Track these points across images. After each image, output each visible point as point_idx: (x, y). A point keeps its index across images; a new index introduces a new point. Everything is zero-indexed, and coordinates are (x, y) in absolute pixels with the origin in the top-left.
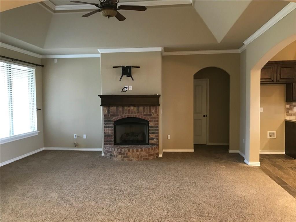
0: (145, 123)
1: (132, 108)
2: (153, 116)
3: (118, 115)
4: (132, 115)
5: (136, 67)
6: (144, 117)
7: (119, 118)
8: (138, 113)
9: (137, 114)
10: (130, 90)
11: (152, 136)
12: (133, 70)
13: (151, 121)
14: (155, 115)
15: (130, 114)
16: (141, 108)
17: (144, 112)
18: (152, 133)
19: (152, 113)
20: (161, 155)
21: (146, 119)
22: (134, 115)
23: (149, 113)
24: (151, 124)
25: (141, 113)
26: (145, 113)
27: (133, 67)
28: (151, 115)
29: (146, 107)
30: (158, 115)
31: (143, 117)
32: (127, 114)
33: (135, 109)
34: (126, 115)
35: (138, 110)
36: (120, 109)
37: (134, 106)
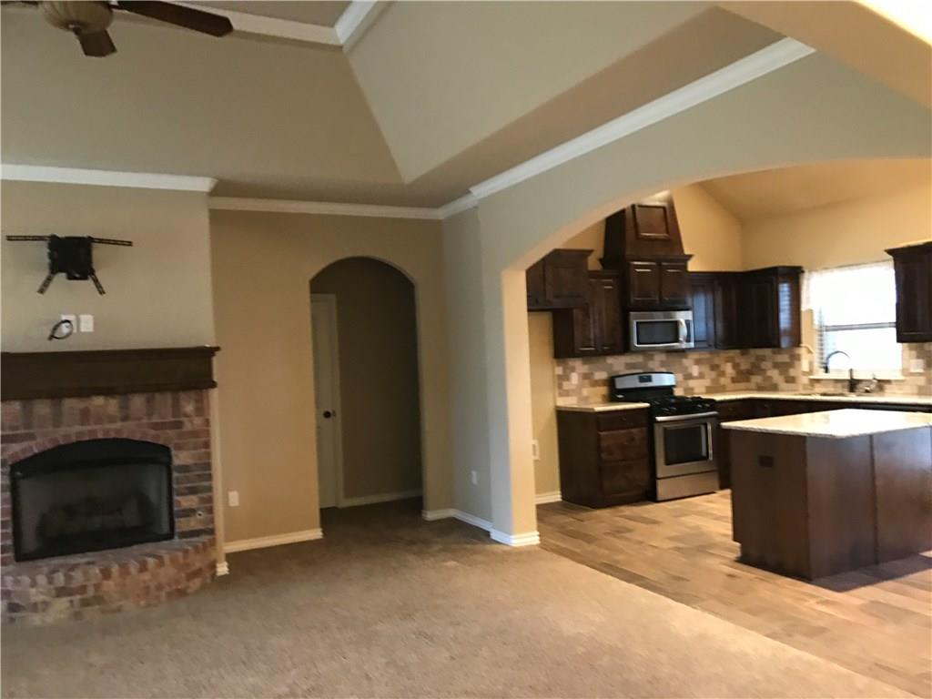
0: (157, 455)
1: (99, 401)
2: (188, 426)
3: (31, 437)
4: (101, 431)
5: (116, 242)
6: (153, 432)
7: (35, 447)
8: (125, 419)
9: (119, 425)
10: (83, 330)
11: (185, 502)
12: (98, 252)
13: (179, 448)
14: (198, 421)
15: (89, 428)
16: (138, 401)
17: (150, 415)
18: (186, 491)
19: (186, 415)
20: (223, 569)
21: (161, 442)
22: (107, 432)
23: (173, 417)
24: (180, 458)
25: (139, 419)
26: (155, 420)
27: (101, 241)
28: (178, 425)
29: (158, 396)
30: (207, 422)
31: (151, 436)
32: (78, 428)
33: (112, 405)
34: (72, 430)
35: (124, 407)
36: (42, 408)
37: (108, 392)
